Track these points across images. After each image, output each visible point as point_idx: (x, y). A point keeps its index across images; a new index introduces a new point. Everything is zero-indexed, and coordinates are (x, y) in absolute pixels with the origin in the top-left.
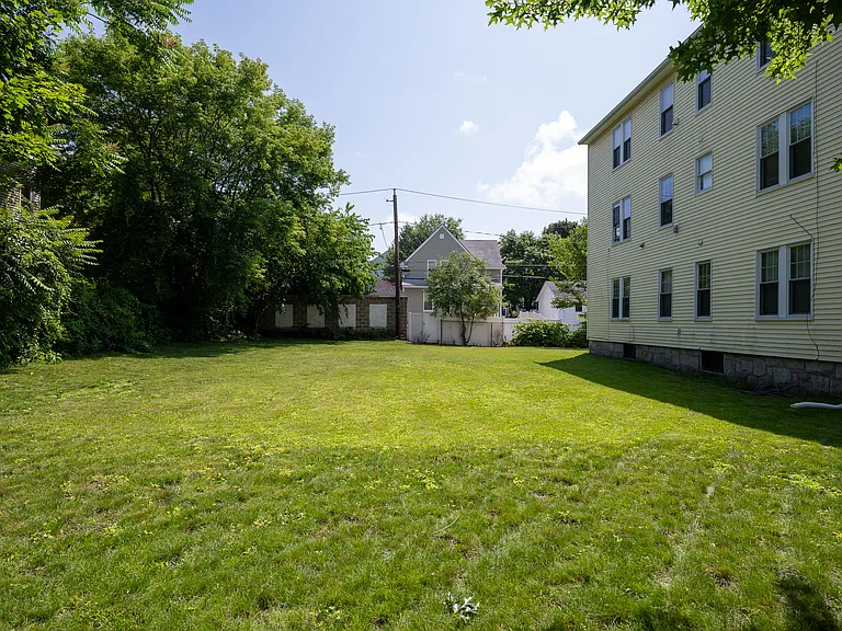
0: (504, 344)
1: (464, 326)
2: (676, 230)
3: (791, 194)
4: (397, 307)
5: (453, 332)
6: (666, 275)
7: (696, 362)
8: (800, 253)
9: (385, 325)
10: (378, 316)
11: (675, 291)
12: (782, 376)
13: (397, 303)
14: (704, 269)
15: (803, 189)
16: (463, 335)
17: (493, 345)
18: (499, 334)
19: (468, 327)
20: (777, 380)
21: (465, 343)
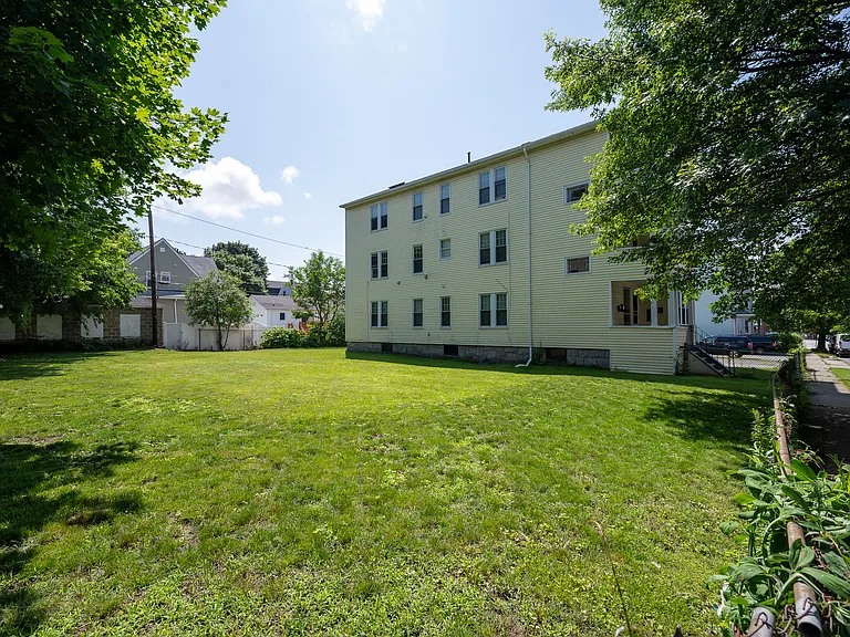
0: (255, 348)
1: (220, 334)
2: (426, 277)
3: (494, 270)
4: (152, 317)
5: (211, 339)
6: (418, 303)
7: (441, 351)
8: (501, 297)
9: (138, 334)
10: (130, 326)
11: (425, 311)
12: (492, 355)
13: (154, 314)
14: (446, 301)
15: (502, 268)
16: (219, 342)
17: (245, 349)
18: (250, 340)
19: (224, 335)
20: (489, 357)
21: (221, 349)
